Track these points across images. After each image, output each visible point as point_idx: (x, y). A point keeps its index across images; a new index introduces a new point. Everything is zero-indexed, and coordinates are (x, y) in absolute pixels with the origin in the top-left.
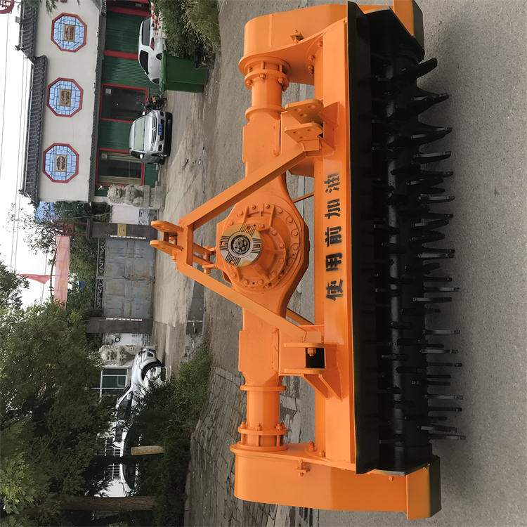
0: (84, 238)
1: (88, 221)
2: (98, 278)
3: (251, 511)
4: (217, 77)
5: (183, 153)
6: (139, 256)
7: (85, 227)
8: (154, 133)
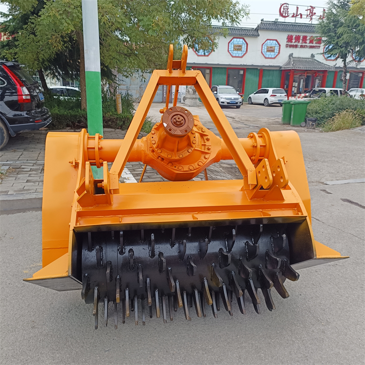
2: (140, 70)
8: (231, 99)
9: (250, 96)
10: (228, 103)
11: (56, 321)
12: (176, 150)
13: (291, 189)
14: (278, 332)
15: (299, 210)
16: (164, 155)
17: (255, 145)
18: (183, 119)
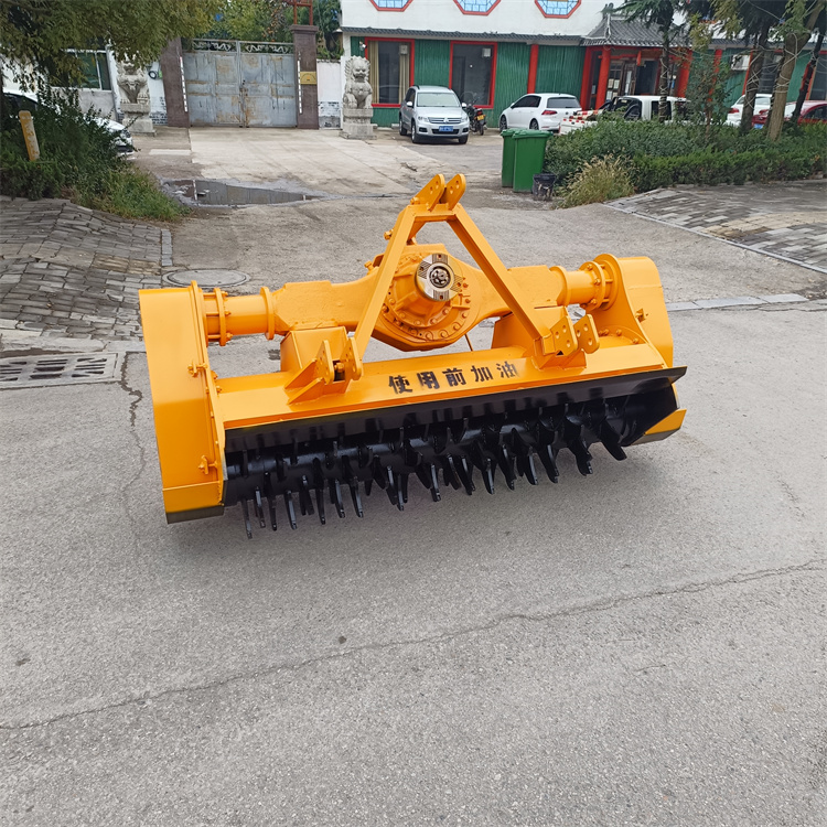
0: (291, 22)
1: (316, 28)
2: (238, 44)
3: (10, 295)
4: (526, 206)
5: (423, 163)
6: (275, 104)
7: (306, 22)
8: (440, 121)
10: (434, 131)
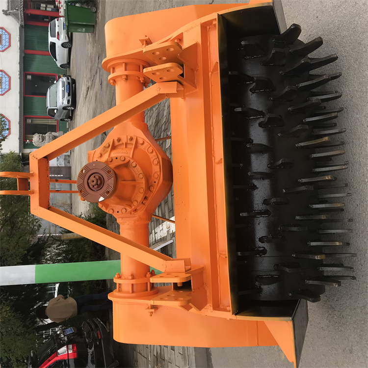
8: (63, 92)
9: (59, 65)
10: (69, 95)
11: (344, 324)
12: (133, 183)
13: (182, 33)
14: (364, 50)
15: (210, 23)
16: (140, 197)
17: (125, 77)
18: (93, 176)
